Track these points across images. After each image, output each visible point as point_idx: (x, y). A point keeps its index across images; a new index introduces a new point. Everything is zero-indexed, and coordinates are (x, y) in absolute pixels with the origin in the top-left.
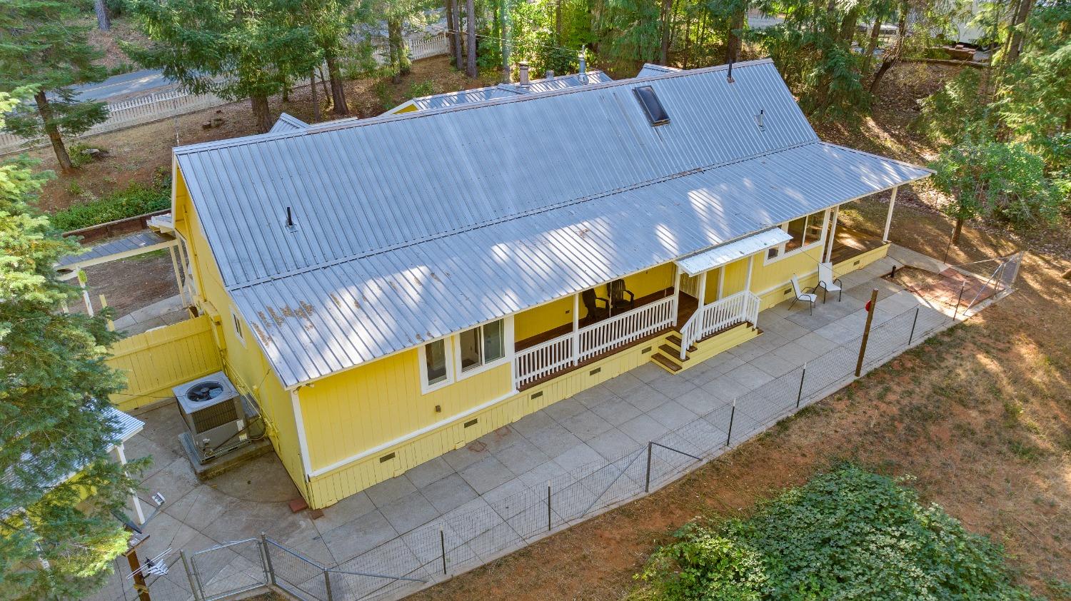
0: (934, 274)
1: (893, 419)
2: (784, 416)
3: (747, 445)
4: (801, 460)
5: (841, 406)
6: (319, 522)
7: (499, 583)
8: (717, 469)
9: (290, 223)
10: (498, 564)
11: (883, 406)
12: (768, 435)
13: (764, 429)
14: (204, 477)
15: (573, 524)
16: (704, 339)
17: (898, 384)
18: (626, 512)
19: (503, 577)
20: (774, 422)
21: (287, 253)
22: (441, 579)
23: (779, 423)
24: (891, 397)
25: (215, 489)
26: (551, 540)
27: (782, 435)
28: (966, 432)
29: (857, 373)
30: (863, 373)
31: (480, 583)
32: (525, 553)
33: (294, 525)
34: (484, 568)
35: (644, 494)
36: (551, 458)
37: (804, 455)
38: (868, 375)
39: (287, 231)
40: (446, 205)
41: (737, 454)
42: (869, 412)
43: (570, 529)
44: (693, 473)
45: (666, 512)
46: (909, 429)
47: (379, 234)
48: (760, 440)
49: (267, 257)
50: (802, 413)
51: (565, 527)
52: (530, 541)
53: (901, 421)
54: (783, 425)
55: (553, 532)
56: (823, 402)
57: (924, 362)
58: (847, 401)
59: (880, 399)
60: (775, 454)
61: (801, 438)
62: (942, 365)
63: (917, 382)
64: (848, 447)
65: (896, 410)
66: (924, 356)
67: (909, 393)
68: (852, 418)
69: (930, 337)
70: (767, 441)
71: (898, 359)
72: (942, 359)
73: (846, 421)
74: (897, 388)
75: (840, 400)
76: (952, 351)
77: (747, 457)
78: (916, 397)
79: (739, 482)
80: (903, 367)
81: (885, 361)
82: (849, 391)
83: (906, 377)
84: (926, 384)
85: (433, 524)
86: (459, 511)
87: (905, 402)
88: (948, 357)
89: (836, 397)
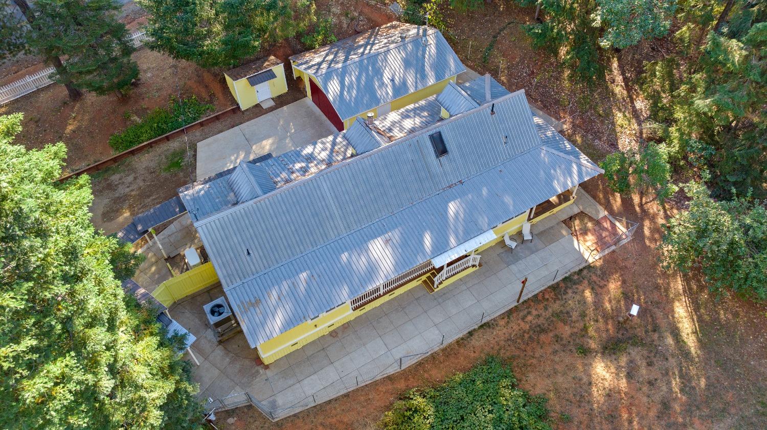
0: (594, 220)
1: (524, 332)
2: (473, 328)
3: (450, 346)
4: (472, 355)
5: (502, 323)
6: (267, 371)
7: (335, 408)
8: (434, 358)
9: (249, 253)
10: (336, 400)
11: (522, 324)
12: (462, 339)
13: (461, 335)
14: (220, 342)
15: (367, 383)
16: (446, 279)
17: (536, 309)
18: (390, 378)
19: (337, 406)
20: (467, 332)
21: (248, 269)
22: (313, 405)
23: (469, 333)
24: (529, 318)
25: (226, 349)
26: (358, 390)
27: (469, 339)
28: (558, 338)
29: (518, 302)
30: (521, 301)
31: (328, 407)
32: (346, 395)
33: (258, 372)
34: (330, 401)
35: (399, 370)
36: (364, 345)
37: (475, 352)
38: (523, 303)
39: (248, 257)
40: (321, 230)
41: (444, 350)
42: (516, 326)
43: (366, 385)
44: (422, 359)
45: (407, 379)
46: (530, 337)
47: (289, 251)
48: (458, 342)
49: (240, 272)
50: (482, 326)
51: (364, 384)
52: (349, 390)
53: (528, 333)
54: (471, 334)
55: (359, 386)
56: (494, 320)
57: (555, 295)
58: (506, 320)
59: (523, 319)
60: (462, 351)
61: (477, 342)
62: (564, 297)
63: (546, 308)
64: (497, 348)
65: (528, 327)
66: (557, 289)
67: (539, 316)
68: (505, 330)
69: (567, 275)
70: (460, 342)
71: (543, 292)
72: (566, 293)
73: (501, 332)
74: (534, 312)
75: (503, 318)
76: (574, 287)
77: (449, 352)
78: (542, 318)
79: (441, 365)
80: (543, 297)
81: (536, 292)
82: (510, 313)
83: (542, 305)
84: (550, 310)
85: (312, 377)
86: (323, 371)
87: (534, 322)
88: (570, 291)
89: (502, 317)
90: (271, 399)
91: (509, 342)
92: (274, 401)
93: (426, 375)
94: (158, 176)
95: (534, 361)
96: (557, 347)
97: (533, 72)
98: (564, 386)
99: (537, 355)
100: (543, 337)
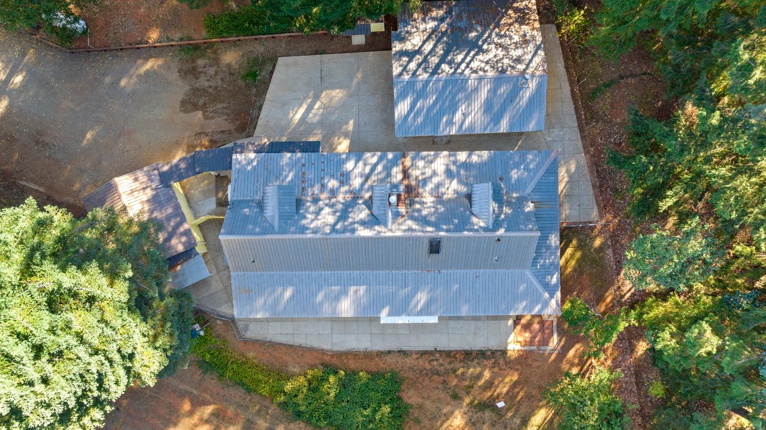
1: (425, 369)
2: (393, 349)
3: (371, 352)
4: (382, 365)
5: (414, 356)
7: (281, 349)
8: (356, 354)
10: (284, 345)
11: (427, 364)
12: (382, 352)
13: (382, 350)
15: (307, 346)
17: (444, 360)
19: (283, 348)
20: (388, 350)
24: (435, 363)
26: (300, 346)
27: (386, 355)
28: (445, 383)
29: (436, 349)
30: (438, 349)
31: (277, 346)
32: (291, 346)
34: (280, 344)
37: (384, 364)
38: (438, 351)
42: (423, 363)
46: (426, 373)
48: (378, 352)
50: (400, 351)
51: (305, 346)
53: (427, 371)
54: (389, 352)
55: (302, 345)
56: (411, 351)
57: (464, 358)
58: (419, 356)
59: (430, 361)
60: (377, 359)
61: (389, 359)
62: (469, 363)
63: (450, 363)
64: (400, 368)
65: (429, 367)
66: (468, 356)
67: (442, 365)
68: (413, 361)
69: (483, 349)
70: (380, 354)
71: (457, 352)
72: (472, 360)
73: (410, 361)
74: (441, 361)
75: (417, 354)
76: (482, 359)
77: (368, 355)
78: (443, 367)
79: (359, 361)
80: (454, 356)
81: (452, 349)
82: (424, 353)
83: (450, 359)
84: (453, 365)
85: (277, 323)
86: (285, 323)
87: (436, 367)
88: (476, 361)
89: (417, 352)
90: (247, 323)
91: (411, 370)
92: (248, 325)
93: (345, 361)
94: (235, 81)
95: (420, 386)
96: (440, 386)
97: (620, 144)
98: (428, 407)
99: (424, 384)
100: (435, 377)
